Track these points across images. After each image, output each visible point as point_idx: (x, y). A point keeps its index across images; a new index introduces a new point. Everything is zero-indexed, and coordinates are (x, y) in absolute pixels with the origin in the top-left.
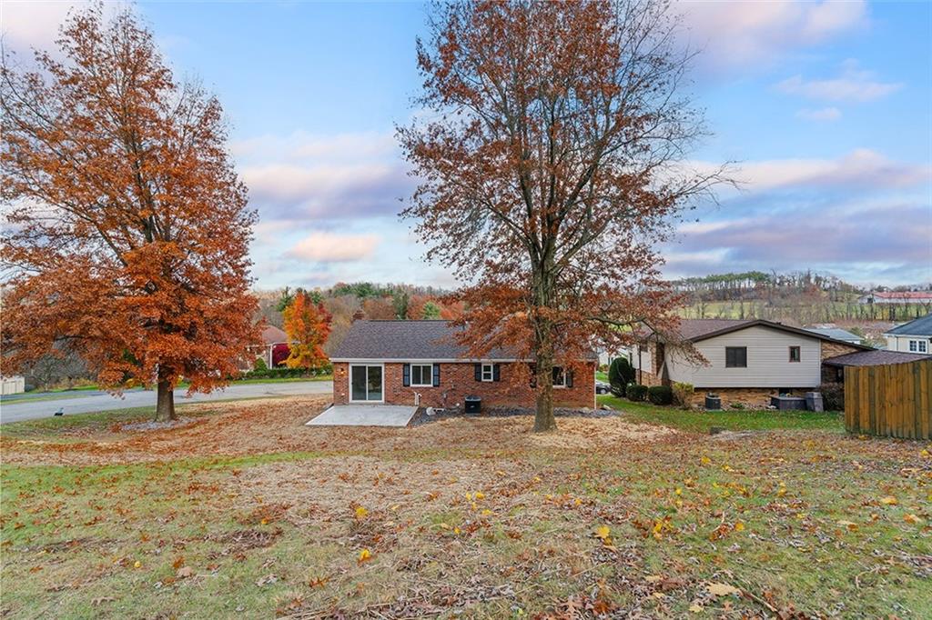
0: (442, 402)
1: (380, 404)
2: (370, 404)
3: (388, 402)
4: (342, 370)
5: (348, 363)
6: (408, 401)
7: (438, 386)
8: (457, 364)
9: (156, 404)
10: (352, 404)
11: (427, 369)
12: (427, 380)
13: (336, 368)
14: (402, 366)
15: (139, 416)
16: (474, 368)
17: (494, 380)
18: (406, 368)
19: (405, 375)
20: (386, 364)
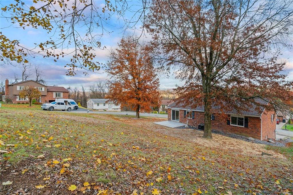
1: (178, 122)
2: (176, 122)
3: (180, 122)
4: (170, 111)
5: (171, 109)
6: (185, 122)
7: (194, 119)
8: (200, 112)
9: (136, 115)
10: (172, 121)
12: (191, 117)
15: (133, 117)
17: (212, 119)
18: (185, 112)
19: (185, 114)
20: (180, 110)
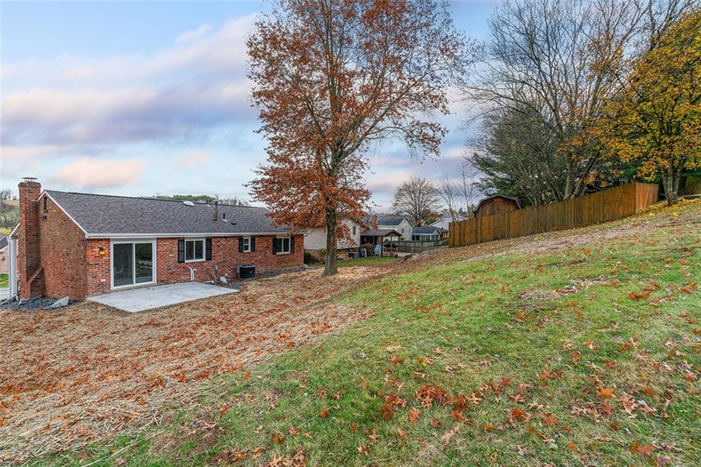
0: (213, 273)
1: (152, 286)
2: (140, 287)
3: (161, 282)
4: (101, 249)
5: (108, 240)
6: (183, 277)
7: (210, 259)
8: (226, 237)
10: (116, 291)
11: (199, 244)
12: (199, 255)
13: (92, 247)
14: (176, 242)
16: (238, 241)
17: (252, 251)
18: (181, 243)
19: (180, 251)
20: (159, 239)
